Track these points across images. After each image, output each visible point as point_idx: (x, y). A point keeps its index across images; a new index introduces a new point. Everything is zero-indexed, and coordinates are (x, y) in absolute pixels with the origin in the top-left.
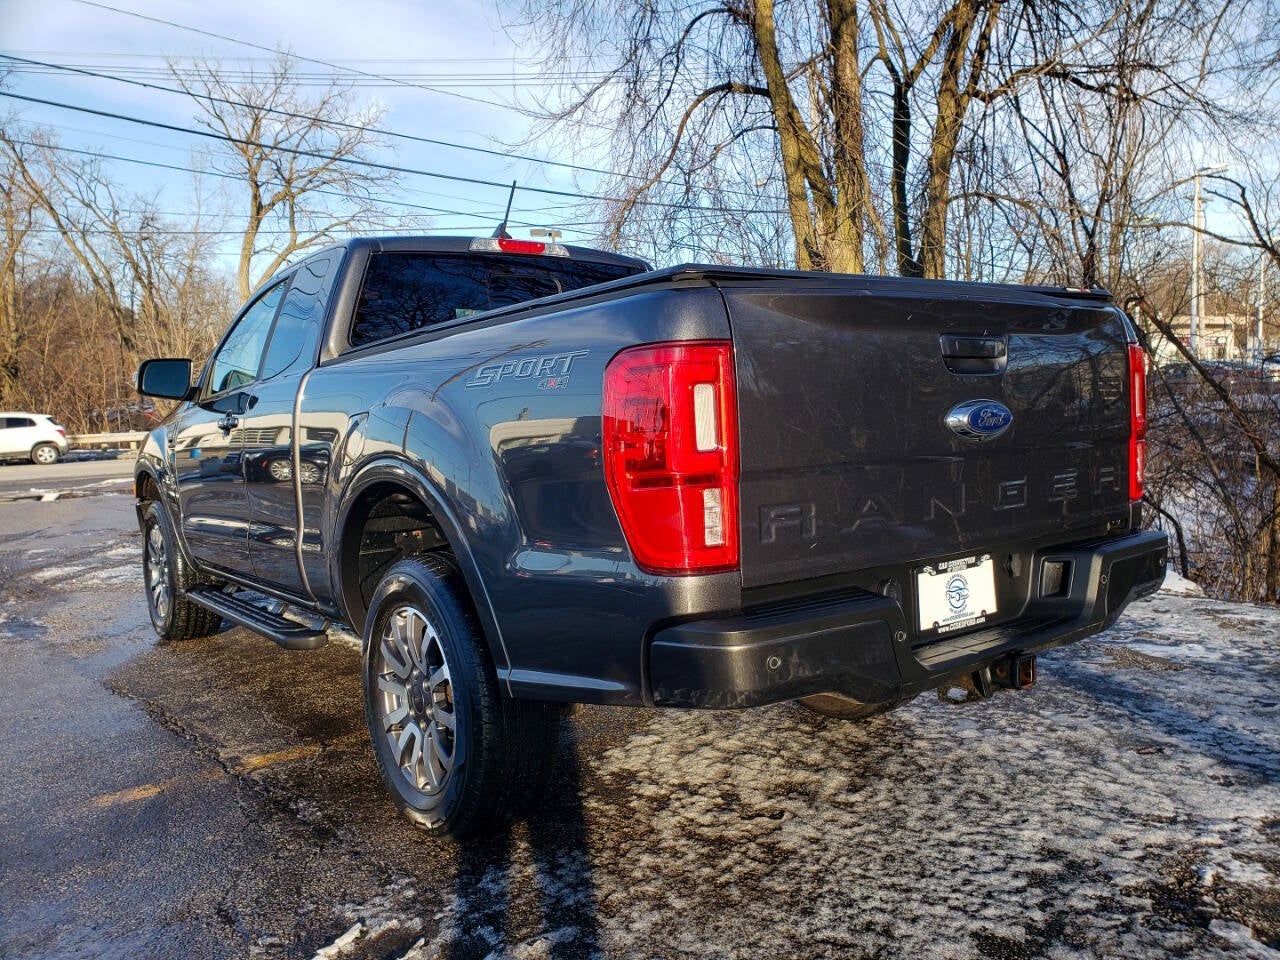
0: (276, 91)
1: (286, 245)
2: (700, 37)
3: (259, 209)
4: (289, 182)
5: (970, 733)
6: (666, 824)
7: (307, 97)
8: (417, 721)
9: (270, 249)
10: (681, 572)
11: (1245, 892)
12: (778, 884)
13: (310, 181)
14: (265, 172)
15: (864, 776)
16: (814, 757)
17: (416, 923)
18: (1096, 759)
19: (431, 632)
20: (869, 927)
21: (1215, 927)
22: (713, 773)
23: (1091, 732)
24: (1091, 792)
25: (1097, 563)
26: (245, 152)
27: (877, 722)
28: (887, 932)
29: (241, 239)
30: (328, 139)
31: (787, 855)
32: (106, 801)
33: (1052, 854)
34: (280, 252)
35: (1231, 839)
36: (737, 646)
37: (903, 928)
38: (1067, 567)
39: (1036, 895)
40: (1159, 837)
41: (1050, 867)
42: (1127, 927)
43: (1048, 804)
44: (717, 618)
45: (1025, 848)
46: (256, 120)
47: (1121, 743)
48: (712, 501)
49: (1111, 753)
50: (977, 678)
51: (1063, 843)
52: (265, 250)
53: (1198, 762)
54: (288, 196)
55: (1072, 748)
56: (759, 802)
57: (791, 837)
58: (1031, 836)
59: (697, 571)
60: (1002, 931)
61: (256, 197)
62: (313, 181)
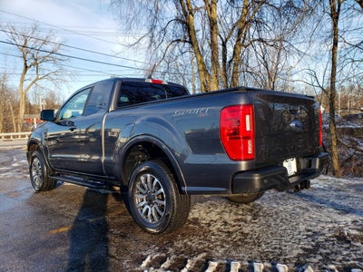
0: (33, 33)
1: (35, 79)
2: (171, 26)
3: (26, 67)
4: (36, 60)
5: (275, 206)
6: (213, 229)
7: (43, 35)
8: (149, 204)
9: (30, 80)
10: (241, 160)
11: (355, 236)
12: (248, 240)
14: (28, 56)
15: (255, 216)
16: (241, 212)
17: (164, 255)
18: (308, 210)
19: (156, 180)
20: (275, 248)
21: (352, 242)
22: (218, 217)
23: (304, 204)
24: (310, 217)
25: (318, 160)
26: (22, 50)
27: (251, 204)
28: (280, 249)
29: (20, 76)
30: (49, 47)
31: (247, 234)
32: (54, 232)
33: (309, 231)
34: (33, 80)
35: (347, 225)
36: (257, 178)
37: (284, 248)
38: (310, 161)
39: (310, 239)
40: (331, 226)
41: (309, 233)
42: (334, 244)
43: (302, 220)
44: (250, 171)
45: (302, 230)
46: (26, 41)
47: (312, 206)
48: (250, 143)
49: (311, 209)
50: (297, 187)
51: (309, 228)
52: (28, 80)
53: (331, 210)
54: (36, 64)
55: (301, 208)
56: (233, 223)
57: (246, 230)
58: (302, 227)
59: (245, 160)
60: (307, 247)
61: (26, 64)
62: (44, 60)
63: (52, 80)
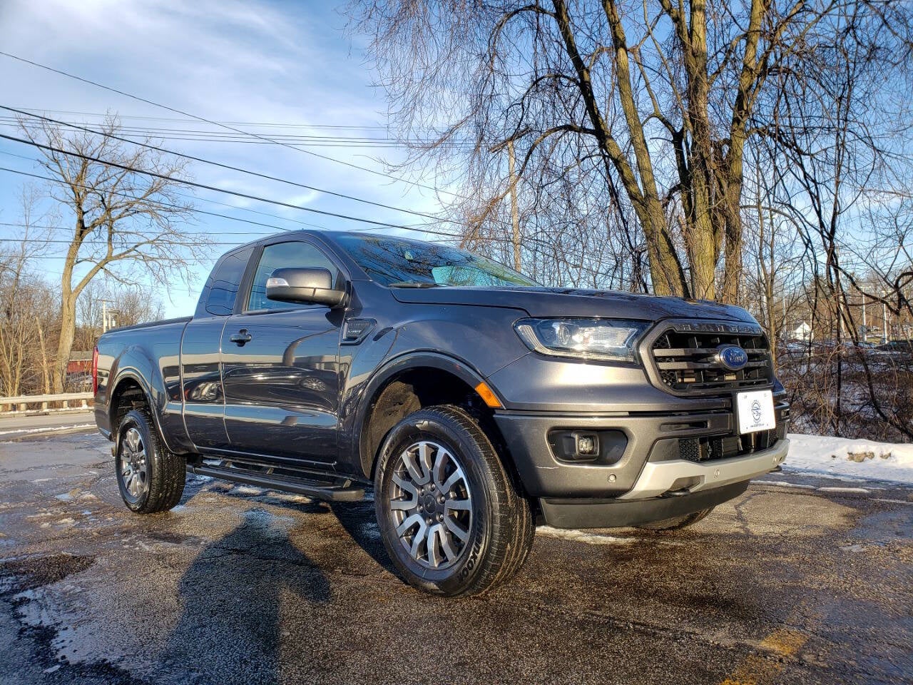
1: (104, 257)
3: (83, 229)
4: (109, 210)
9: (91, 260)
13: (127, 210)
14: (90, 200)
29: (67, 248)
34: (98, 262)
46: (85, 167)
52: (86, 260)
54: (107, 221)
61: (81, 222)
62: (129, 209)
63: (146, 259)
